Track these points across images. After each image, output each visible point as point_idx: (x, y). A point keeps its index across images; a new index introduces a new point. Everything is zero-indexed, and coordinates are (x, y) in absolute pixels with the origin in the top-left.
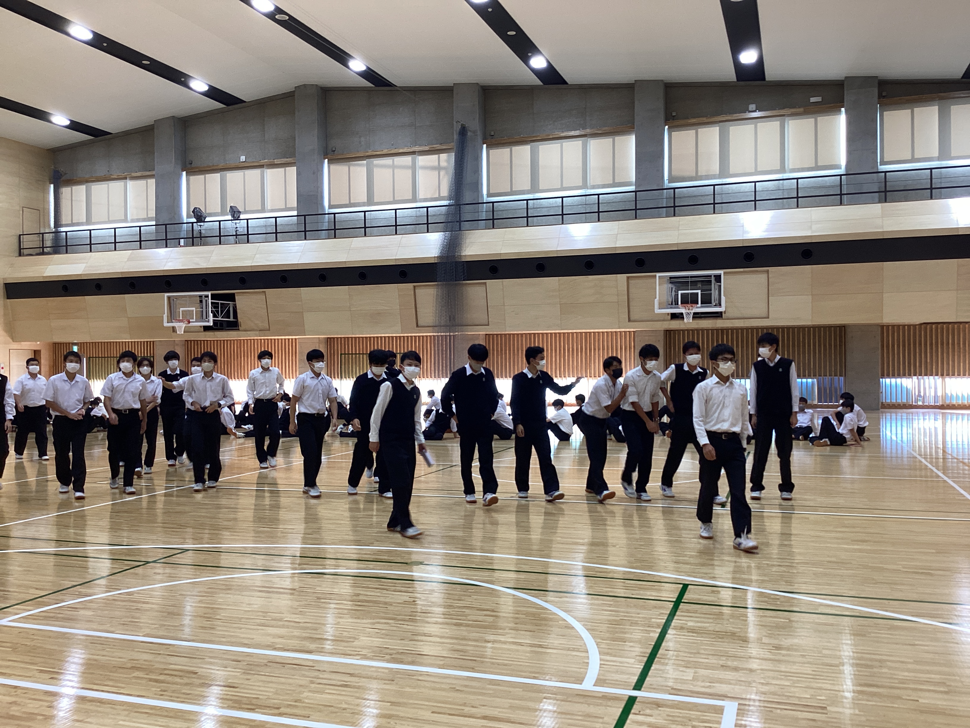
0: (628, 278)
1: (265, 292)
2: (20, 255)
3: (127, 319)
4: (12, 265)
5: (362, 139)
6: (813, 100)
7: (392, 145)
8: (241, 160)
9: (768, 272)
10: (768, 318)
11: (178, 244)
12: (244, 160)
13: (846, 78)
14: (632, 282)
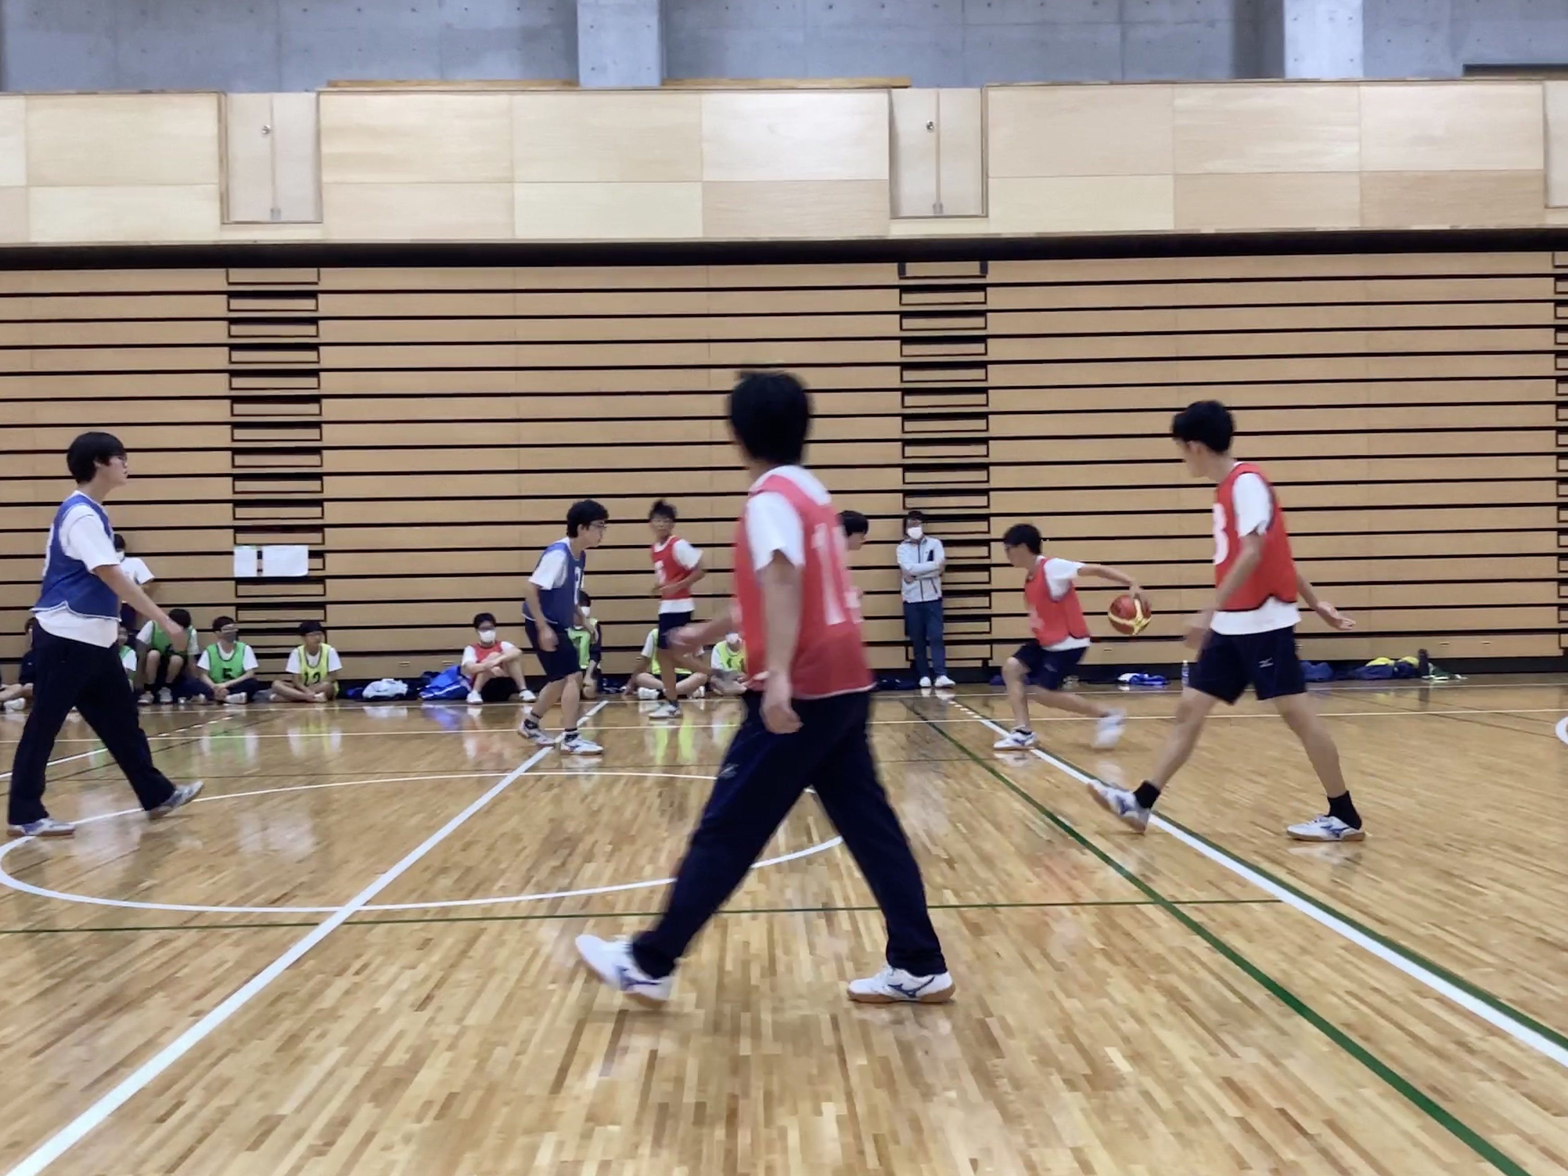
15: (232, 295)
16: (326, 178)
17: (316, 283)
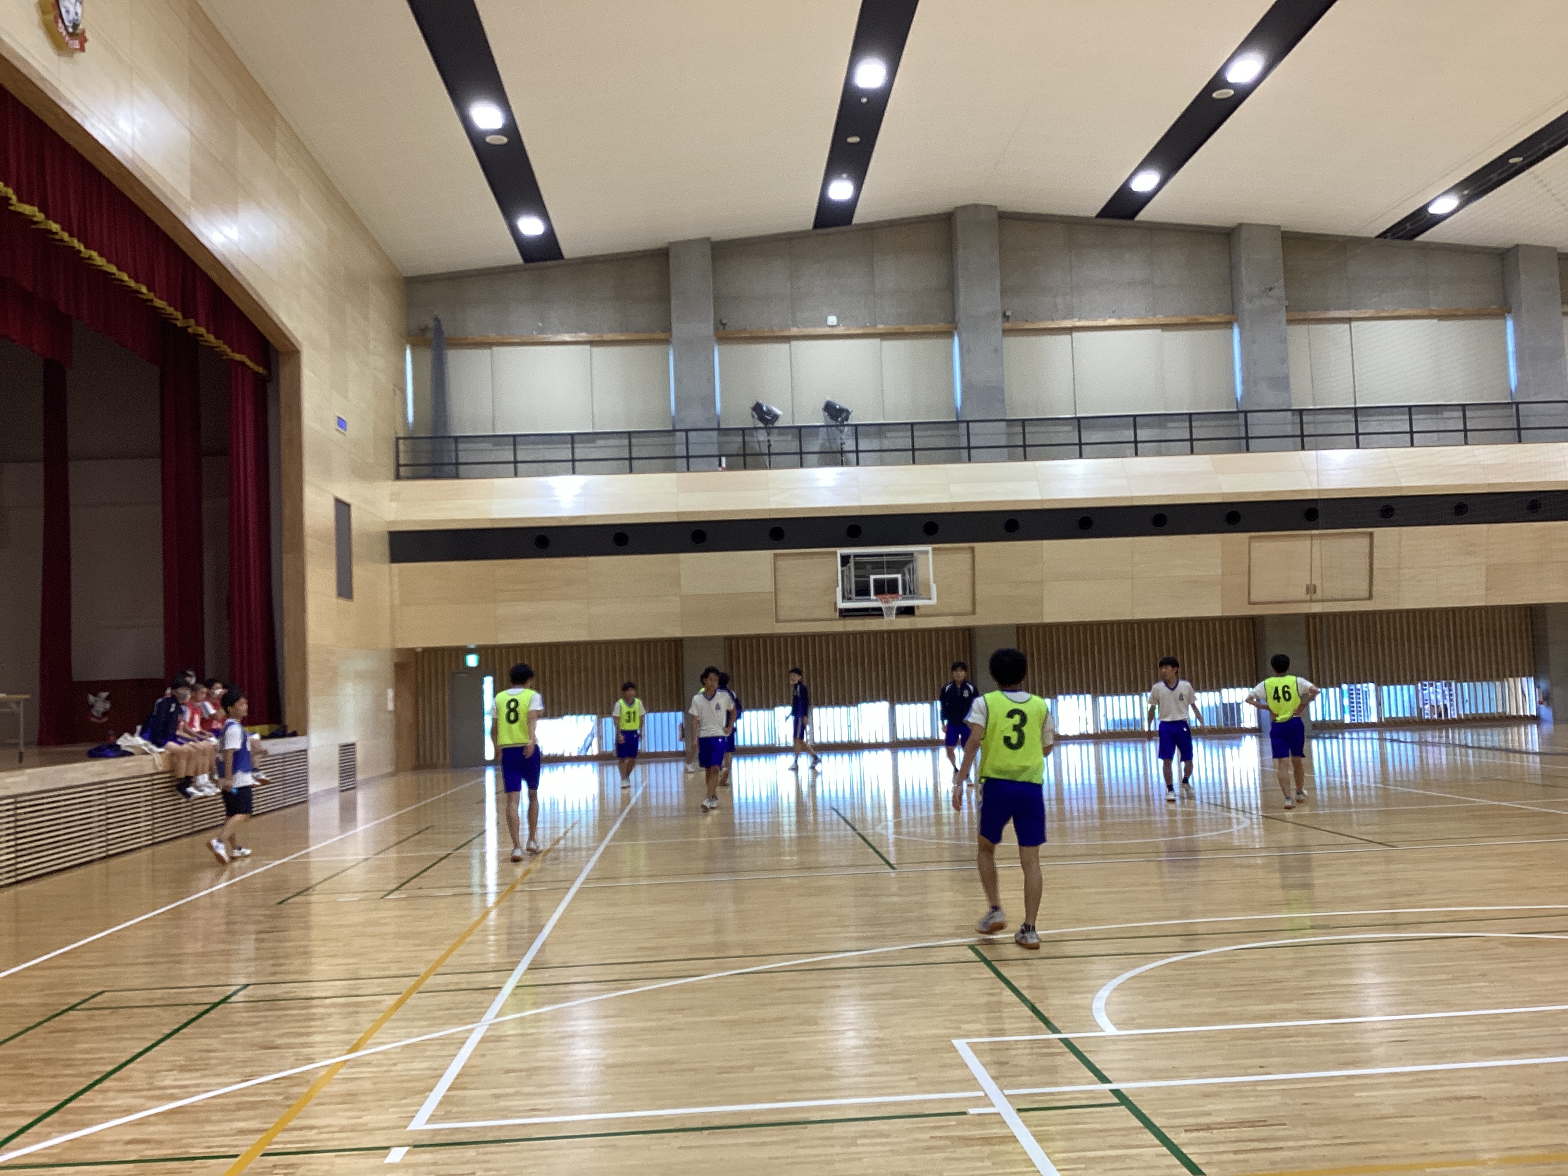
1: (972, 549)
2: (398, 477)
3: (678, 599)
4: (394, 497)
5: (1059, 300)
7: (1114, 312)
8: (829, 323)
11: (717, 463)
12: (835, 323)
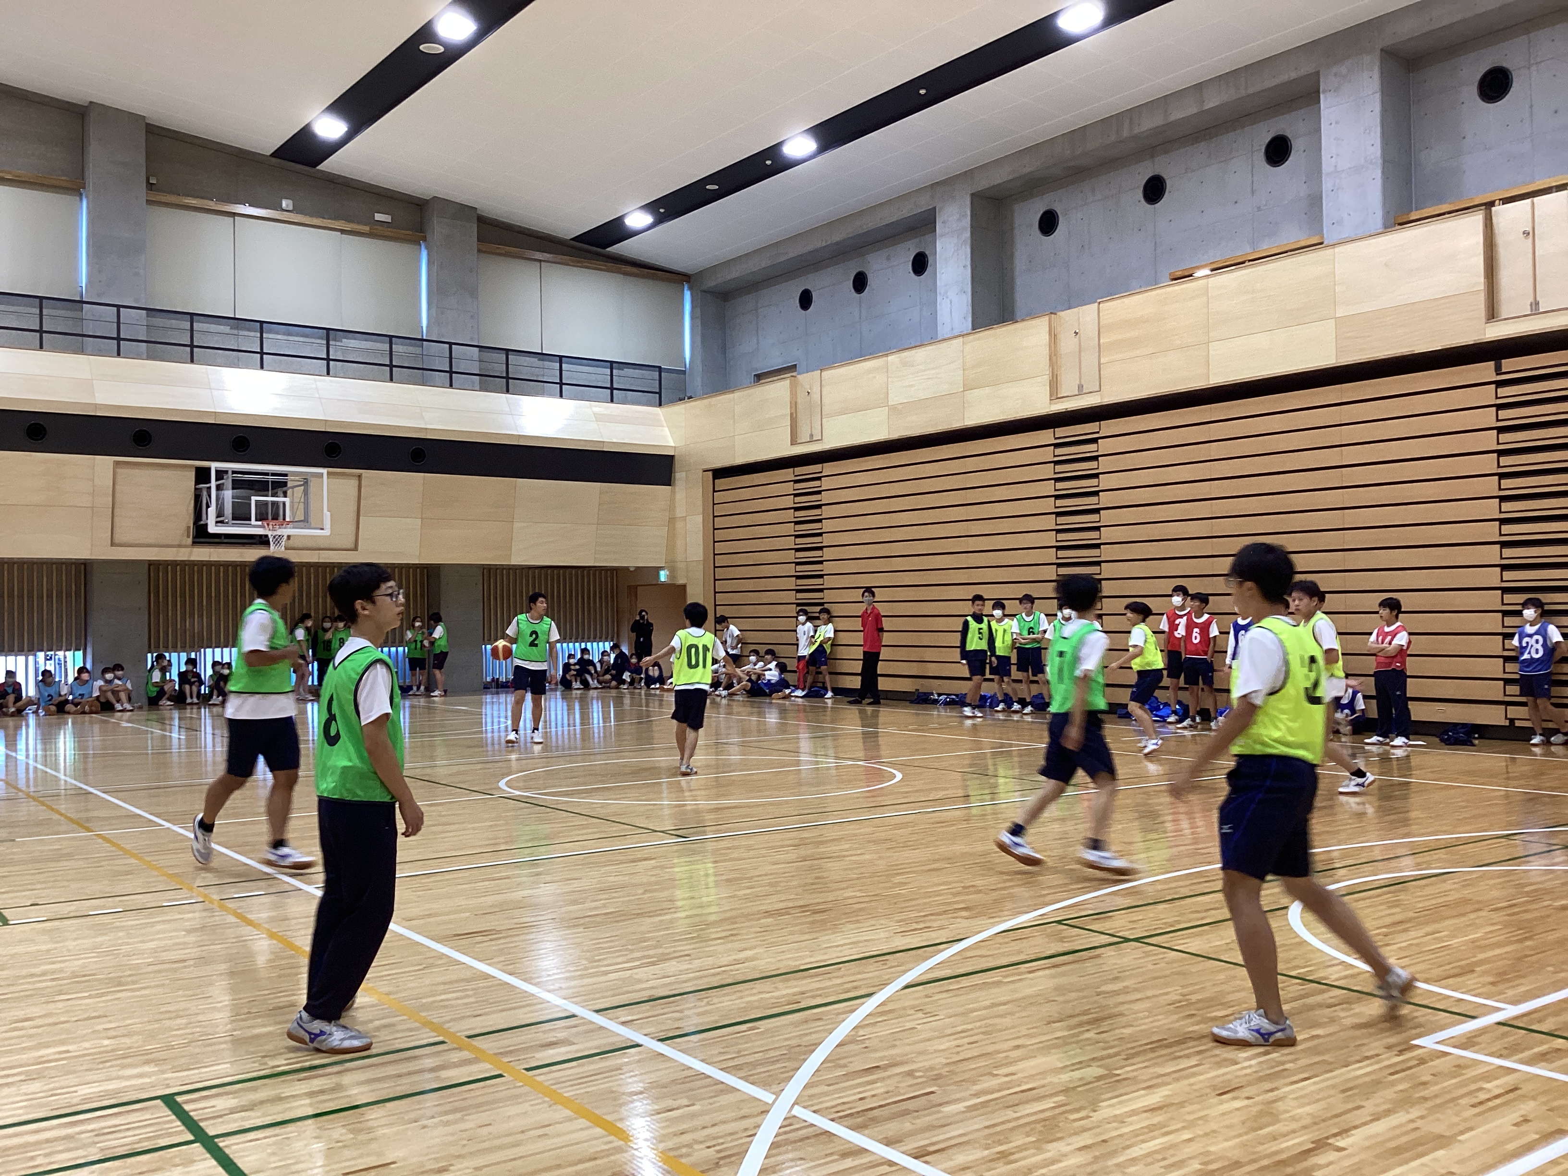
0: (117, 463)
6: (379, 217)
9: (360, 476)
10: (356, 549)
13: (435, 198)
14: (122, 472)
15: (1056, 446)
16: (1102, 361)
17: (1098, 432)
